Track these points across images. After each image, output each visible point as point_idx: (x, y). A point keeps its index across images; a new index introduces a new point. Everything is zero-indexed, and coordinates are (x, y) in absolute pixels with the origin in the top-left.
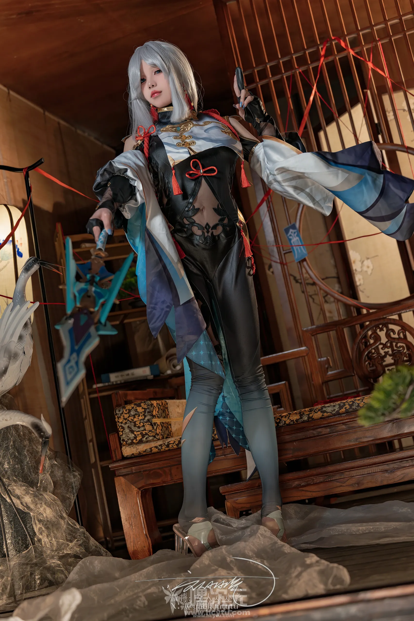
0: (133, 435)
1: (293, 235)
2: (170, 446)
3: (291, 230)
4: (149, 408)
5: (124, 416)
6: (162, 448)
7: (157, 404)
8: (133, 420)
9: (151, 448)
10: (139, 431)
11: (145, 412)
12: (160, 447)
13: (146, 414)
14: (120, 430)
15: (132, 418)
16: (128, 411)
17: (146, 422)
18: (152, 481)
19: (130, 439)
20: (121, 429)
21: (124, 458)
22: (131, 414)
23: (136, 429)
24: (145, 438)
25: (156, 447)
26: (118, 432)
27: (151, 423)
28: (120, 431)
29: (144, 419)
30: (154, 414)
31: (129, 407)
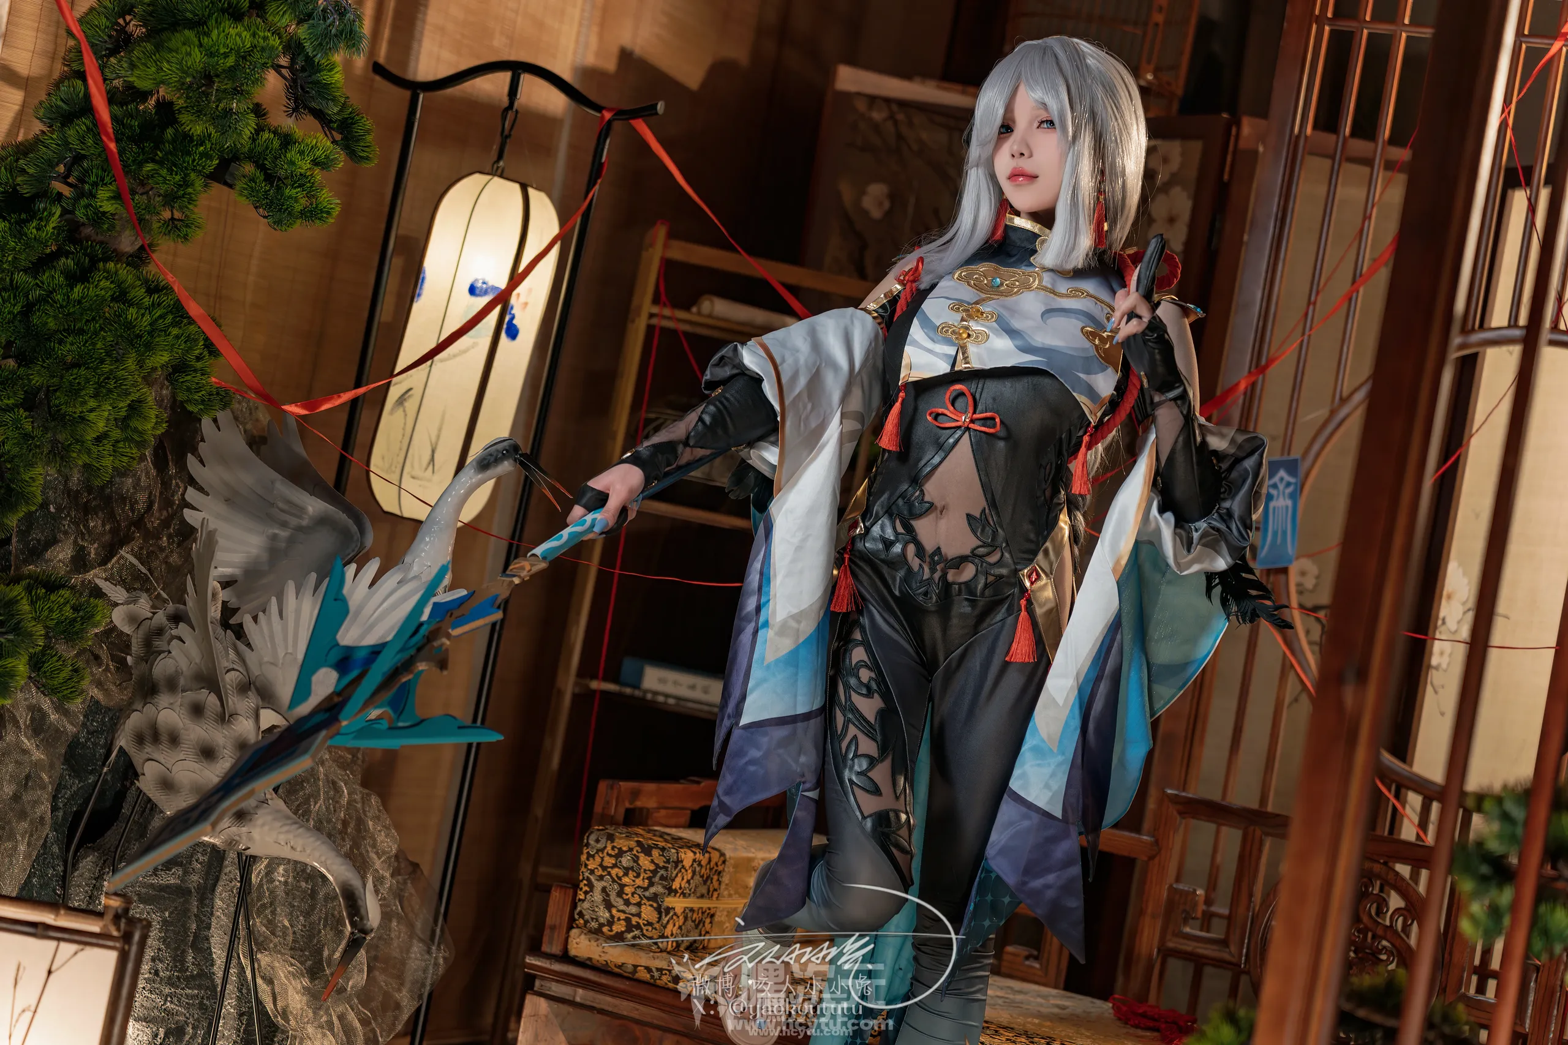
0: (607, 915)
1: (1281, 487)
3: (1282, 473)
4: (666, 869)
5: (602, 859)
6: (660, 979)
7: (694, 861)
8: (620, 878)
9: (636, 966)
10: (623, 912)
11: (655, 872)
12: (656, 975)
13: (657, 879)
14: (582, 885)
15: (621, 874)
16: (616, 851)
17: (648, 899)
19: (597, 920)
20: (585, 885)
21: (565, 957)
22: (620, 862)
23: (619, 903)
24: (632, 934)
25: (648, 969)
26: (576, 887)
27: (660, 906)
28: (581, 889)
30: (676, 885)
31: (622, 843)
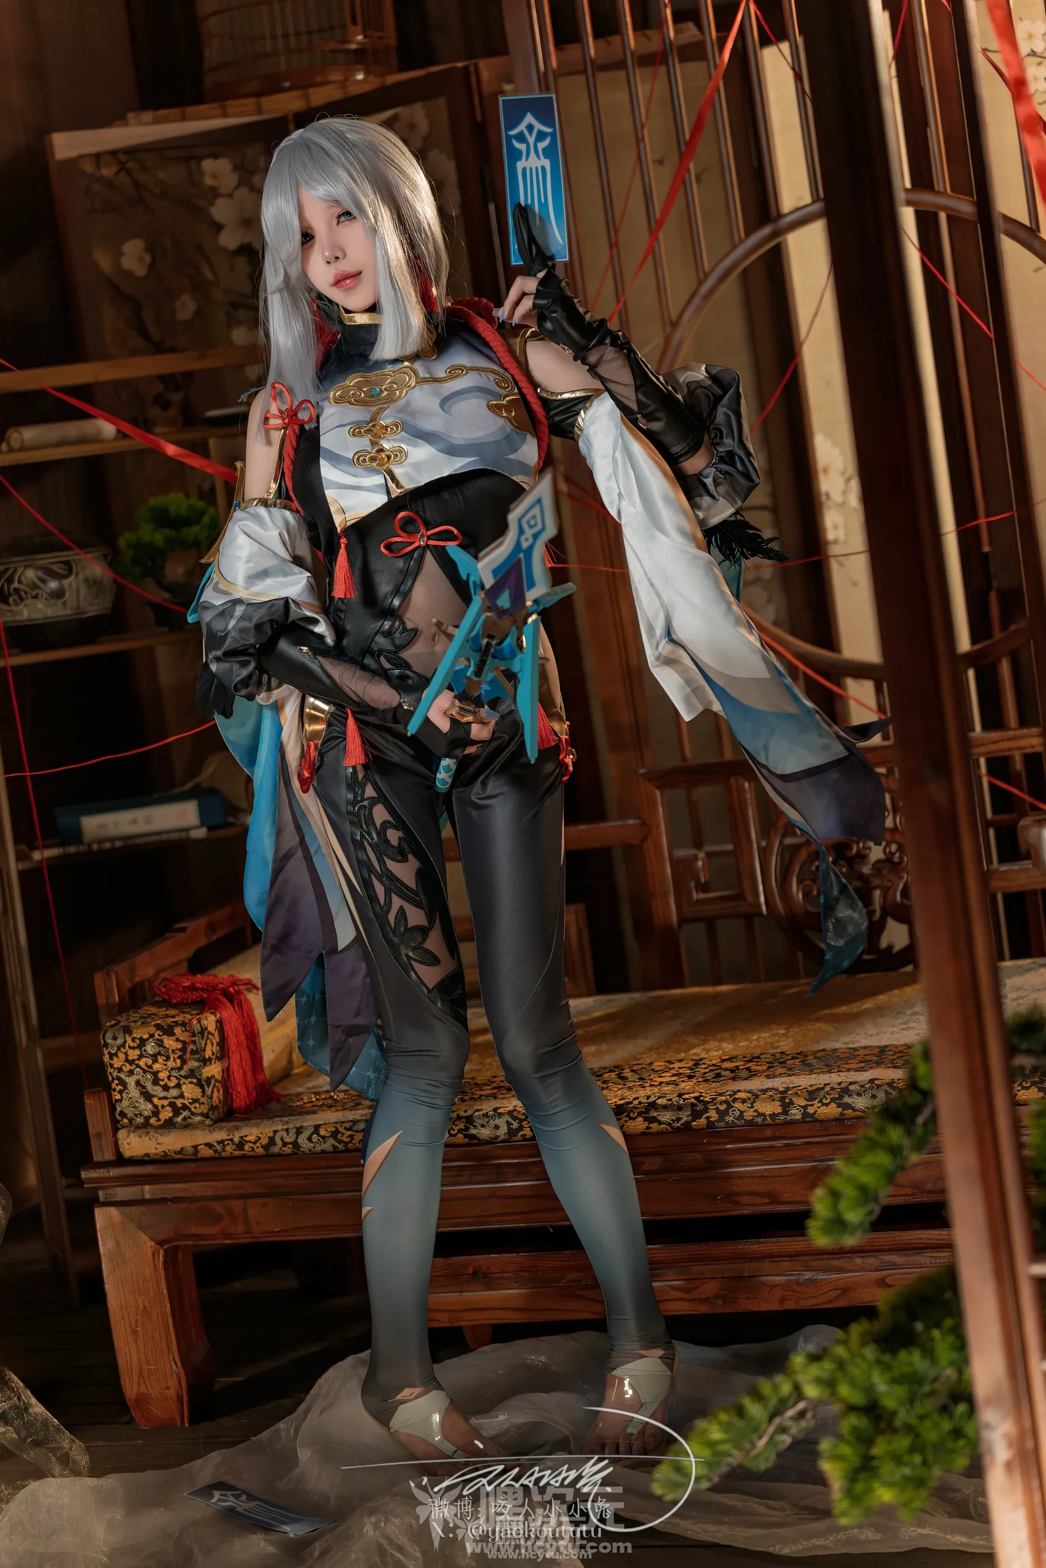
0: (150, 1106)
2: (246, 1148)
4: (194, 1042)
5: (126, 1054)
6: (224, 1150)
8: (150, 1067)
9: (195, 1147)
10: (165, 1098)
11: (183, 1050)
12: (219, 1148)
13: (188, 1055)
14: (114, 1086)
15: (150, 1062)
16: (138, 1041)
17: (186, 1077)
18: (194, 1230)
19: (141, 1115)
20: (117, 1085)
21: (121, 1160)
22: (145, 1051)
23: (157, 1091)
24: (181, 1117)
25: (209, 1145)
26: (108, 1089)
27: (199, 1080)
28: (114, 1090)
29: (180, 1069)
30: (208, 1054)
31: (141, 1033)
